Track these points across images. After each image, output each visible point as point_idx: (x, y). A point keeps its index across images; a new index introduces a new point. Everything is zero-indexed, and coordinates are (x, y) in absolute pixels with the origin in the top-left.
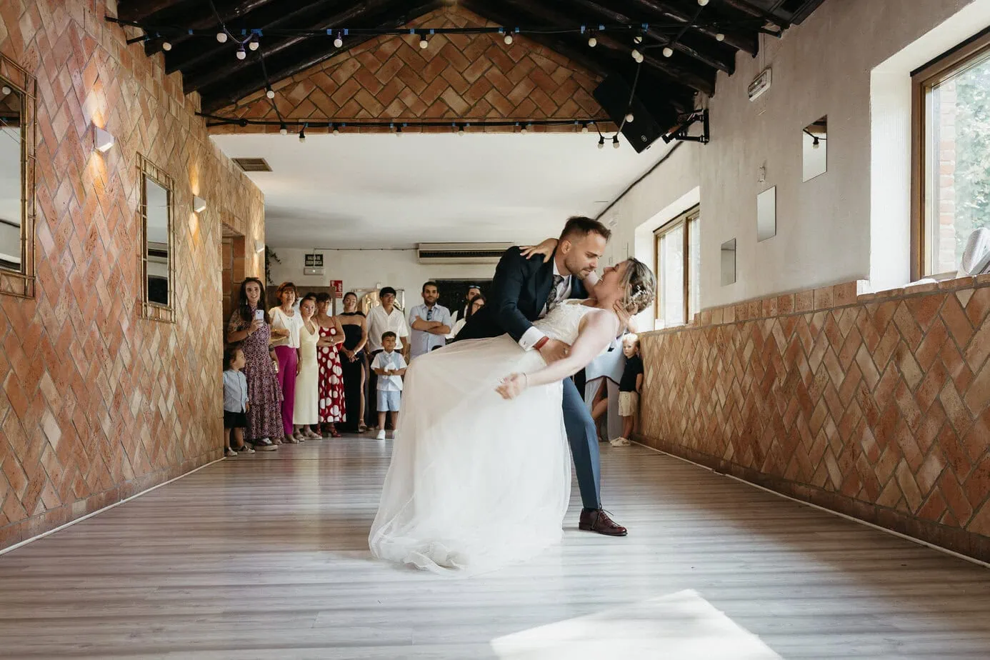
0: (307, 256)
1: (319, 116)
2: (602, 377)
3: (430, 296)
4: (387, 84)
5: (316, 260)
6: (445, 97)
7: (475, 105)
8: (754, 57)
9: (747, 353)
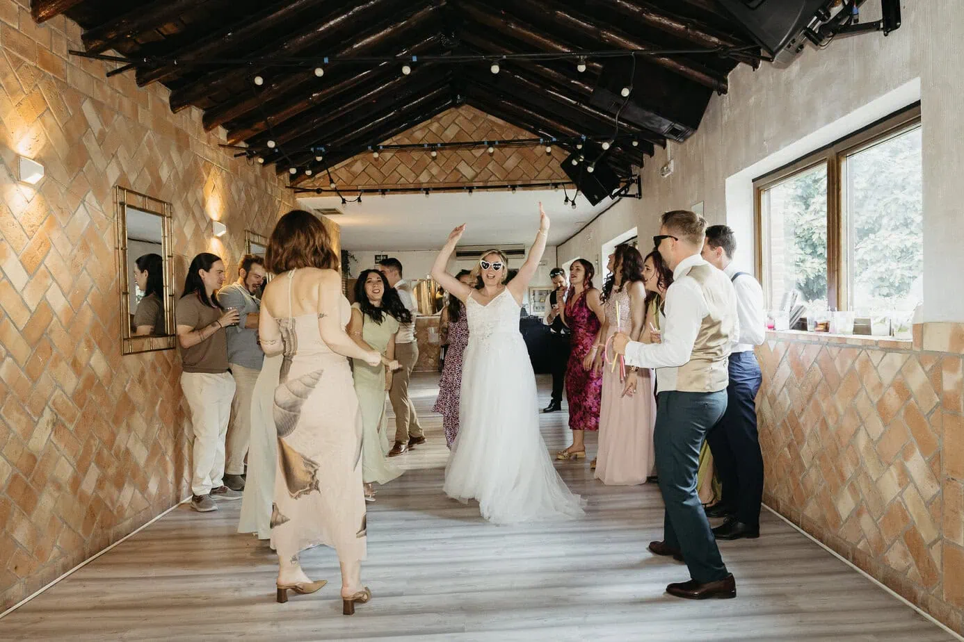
0: (376, 256)
1: (372, 184)
4: (418, 160)
6: (458, 167)
7: (480, 173)
8: (664, 148)
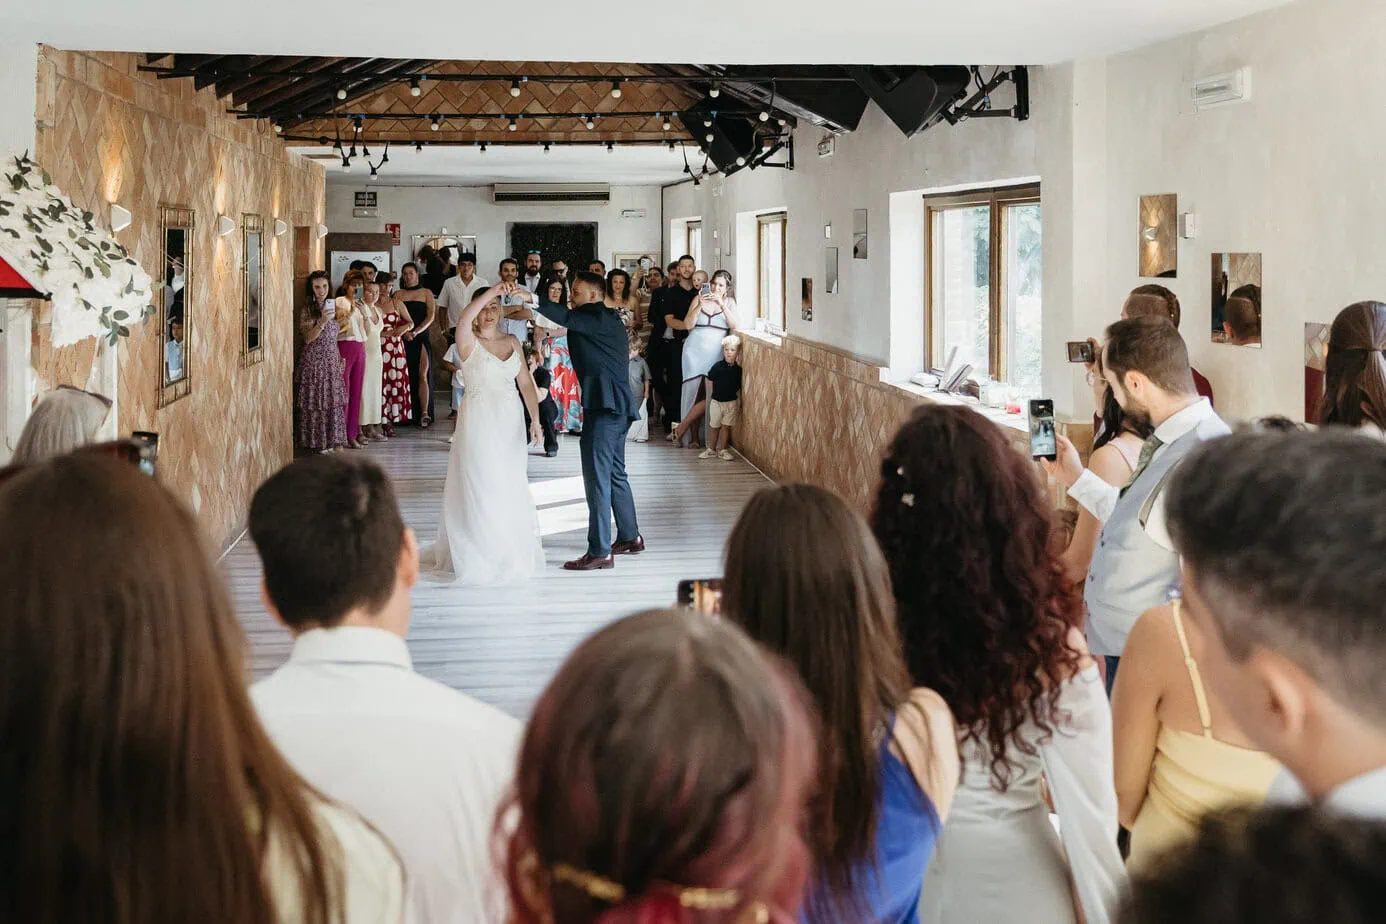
0: (357, 194)
2: (699, 376)
3: (509, 275)
5: (369, 199)
9: (818, 396)
